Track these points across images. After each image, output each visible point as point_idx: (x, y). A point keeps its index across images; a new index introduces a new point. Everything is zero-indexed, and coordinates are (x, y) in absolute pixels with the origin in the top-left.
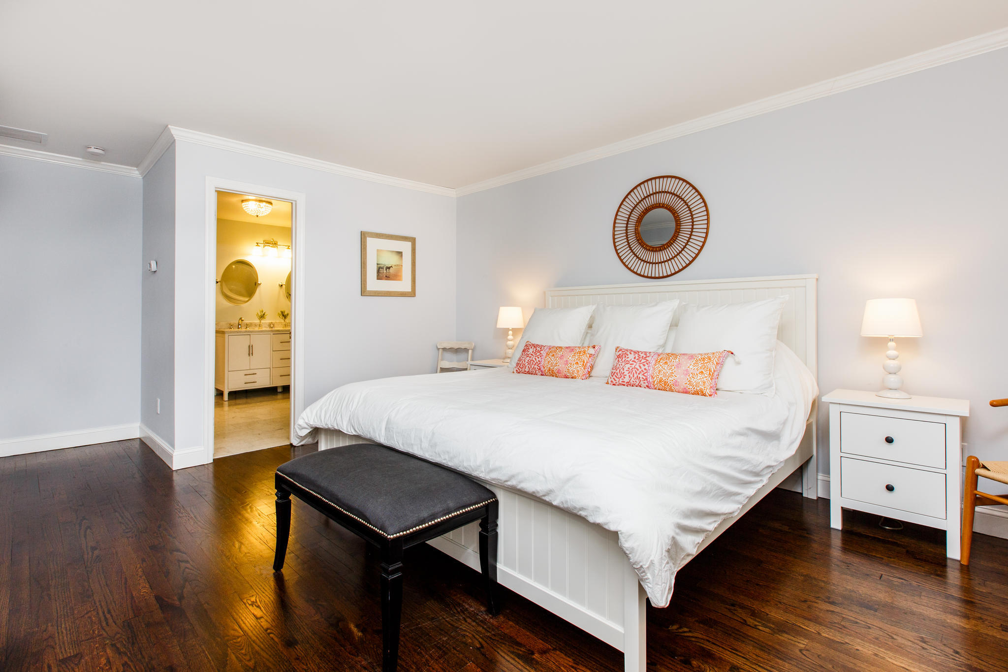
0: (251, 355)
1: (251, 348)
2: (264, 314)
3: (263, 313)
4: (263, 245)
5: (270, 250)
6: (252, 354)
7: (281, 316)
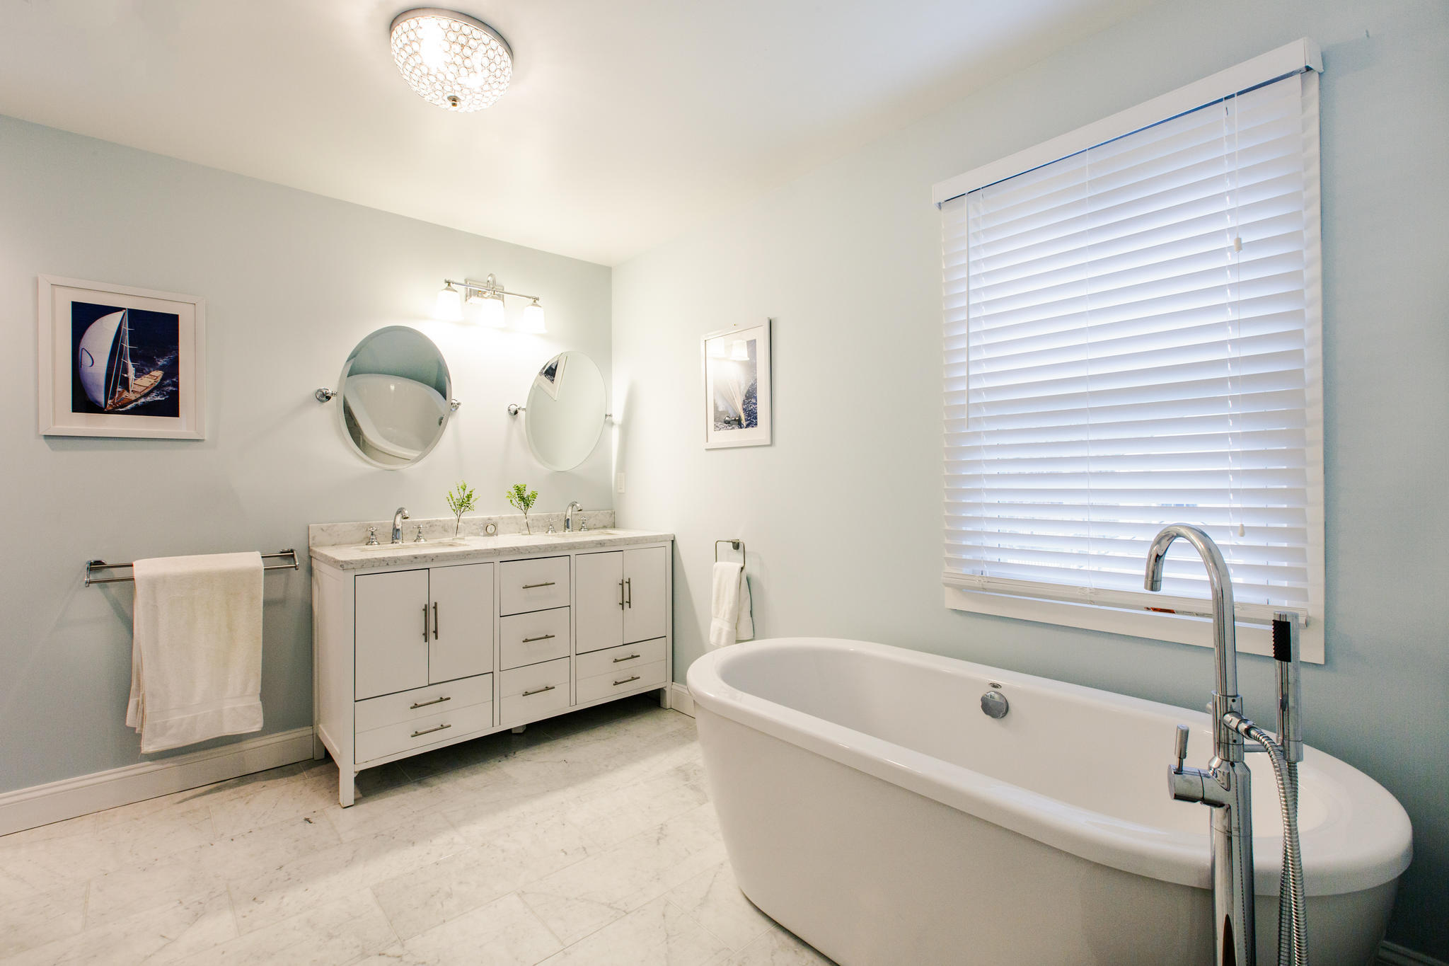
0: (432, 636)
1: (432, 612)
2: (469, 497)
3: (467, 492)
4: (462, 290)
5: (488, 306)
6: (436, 632)
7: (516, 500)
